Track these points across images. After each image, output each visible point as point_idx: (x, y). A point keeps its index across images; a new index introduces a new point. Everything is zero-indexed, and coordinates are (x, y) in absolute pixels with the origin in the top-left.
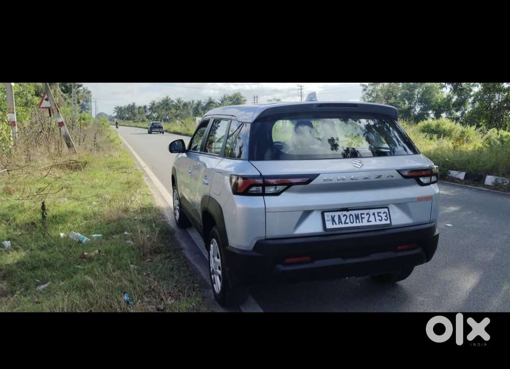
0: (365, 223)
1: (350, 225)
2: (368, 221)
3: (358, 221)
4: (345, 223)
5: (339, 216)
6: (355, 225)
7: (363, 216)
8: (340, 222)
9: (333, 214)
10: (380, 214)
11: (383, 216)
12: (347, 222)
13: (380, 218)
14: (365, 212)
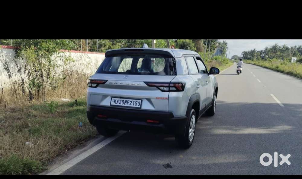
0: (128, 105)
1: (121, 105)
2: (130, 105)
3: (125, 104)
4: (120, 104)
5: (118, 100)
6: (123, 105)
7: (128, 102)
8: (118, 103)
9: (115, 99)
10: (136, 102)
11: (138, 103)
12: (121, 103)
13: (136, 104)
14: (130, 100)
